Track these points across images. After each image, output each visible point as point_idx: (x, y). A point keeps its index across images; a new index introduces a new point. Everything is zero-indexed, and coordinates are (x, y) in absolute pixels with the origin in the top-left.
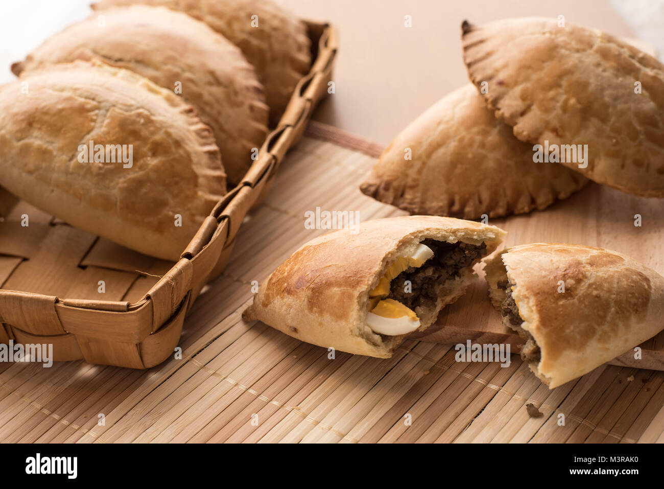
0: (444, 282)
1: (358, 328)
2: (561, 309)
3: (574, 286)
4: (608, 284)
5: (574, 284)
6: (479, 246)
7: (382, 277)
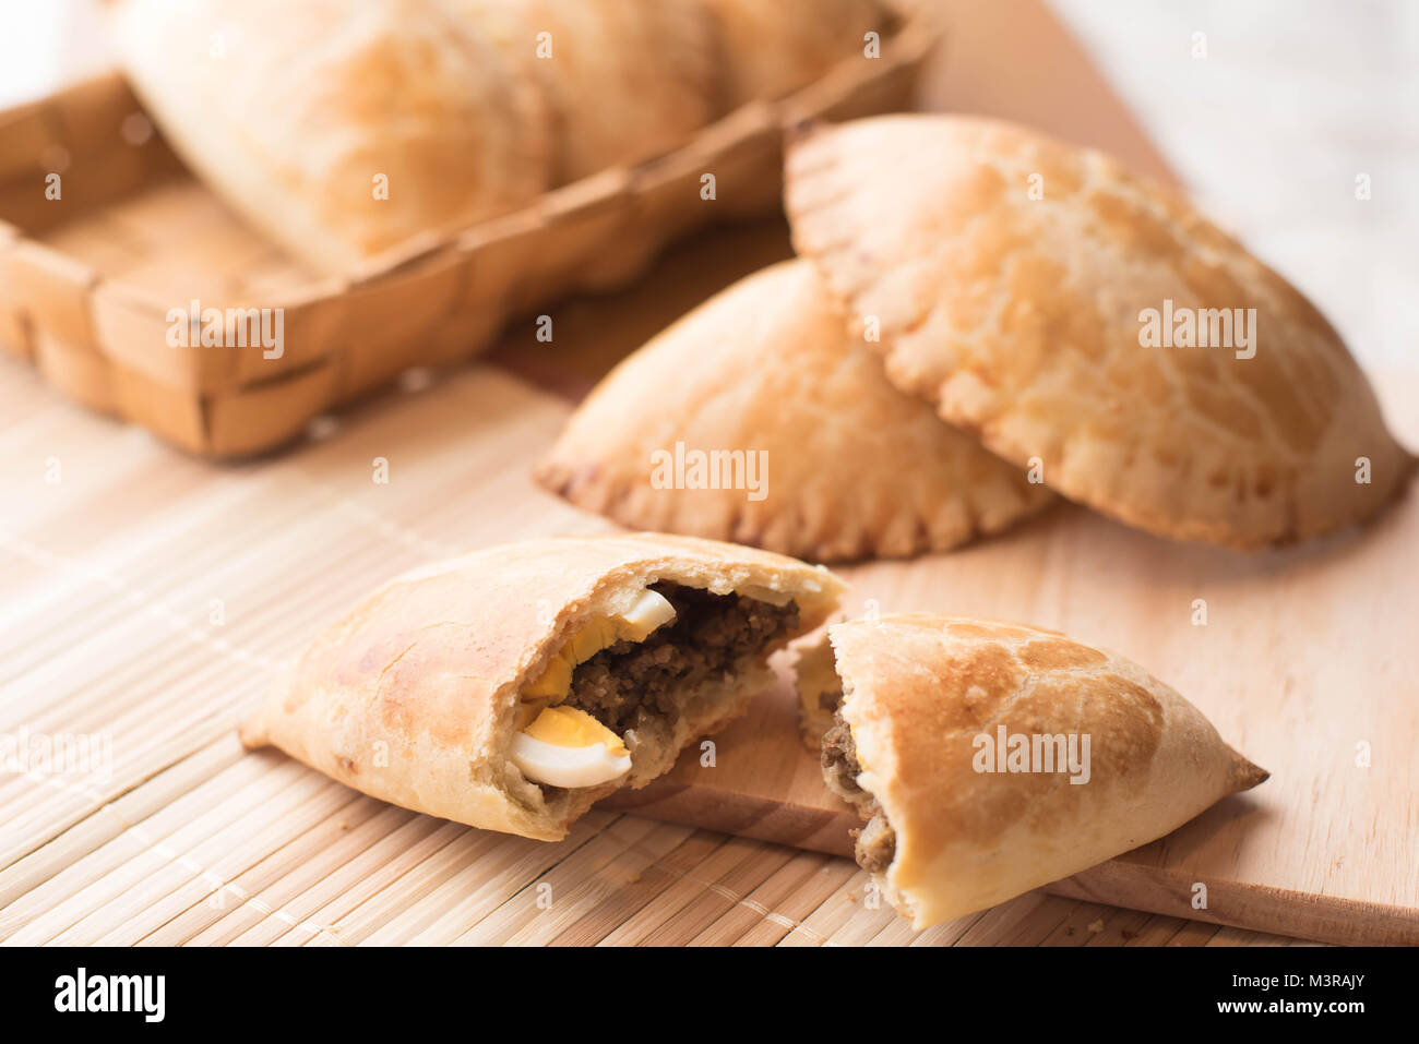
0: (699, 684)
1: (491, 765)
2: (949, 750)
3: (985, 702)
4: (1061, 705)
5: (985, 699)
6: (782, 608)
7: (552, 656)
